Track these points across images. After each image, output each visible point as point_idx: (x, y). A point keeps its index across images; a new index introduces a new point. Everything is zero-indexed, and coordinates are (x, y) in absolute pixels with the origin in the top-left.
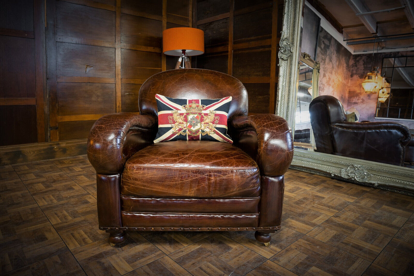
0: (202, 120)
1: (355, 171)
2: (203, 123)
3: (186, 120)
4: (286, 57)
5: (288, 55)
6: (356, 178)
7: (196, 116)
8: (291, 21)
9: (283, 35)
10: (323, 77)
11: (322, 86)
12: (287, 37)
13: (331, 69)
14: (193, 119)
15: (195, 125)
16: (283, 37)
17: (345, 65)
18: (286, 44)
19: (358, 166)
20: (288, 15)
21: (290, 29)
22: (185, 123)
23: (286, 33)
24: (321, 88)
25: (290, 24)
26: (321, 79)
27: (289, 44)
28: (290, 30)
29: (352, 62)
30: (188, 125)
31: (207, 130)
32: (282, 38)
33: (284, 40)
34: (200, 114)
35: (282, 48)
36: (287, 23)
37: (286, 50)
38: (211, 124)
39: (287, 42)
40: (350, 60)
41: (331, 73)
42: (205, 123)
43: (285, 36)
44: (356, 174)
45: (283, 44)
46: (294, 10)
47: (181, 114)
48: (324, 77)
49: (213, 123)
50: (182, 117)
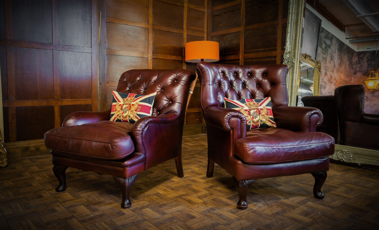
0: (260, 114)
1: (343, 155)
2: (261, 115)
3: (249, 114)
4: (289, 66)
5: (291, 65)
6: (344, 160)
7: (255, 111)
8: (293, 38)
9: (286, 49)
10: (324, 76)
11: (323, 83)
12: (289, 51)
13: (332, 67)
14: (254, 113)
15: (256, 117)
16: (287, 51)
17: (348, 63)
18: (289, 56)
19: (346, 151)
20: (290, 33)
21: (292, 44)
22: (249, 116)
23: (289, 48)
24: (323, 85)
25: (292, 40)
26: (323, 77)
27: (291, 56)
28: (292, 46)
29: (355, 59)
30: (251, 118)
31: (264, 120)
32: (285, 52)
33: (287, 54)
34: (258, 109)
35: (286, 60)
36: (290, 40)
37: (289, 61)
38: (266, 115)
39: (290, 55)
40: (354, 57)
41: (333, 71)
42: (262, 115)
43: (288, 50)
44: (344, 157)
45: (287, 56)
46: (295, 29)
47: (246, 110)
48: (326, 76)
49: (267, 114)
50: (247, 112)
